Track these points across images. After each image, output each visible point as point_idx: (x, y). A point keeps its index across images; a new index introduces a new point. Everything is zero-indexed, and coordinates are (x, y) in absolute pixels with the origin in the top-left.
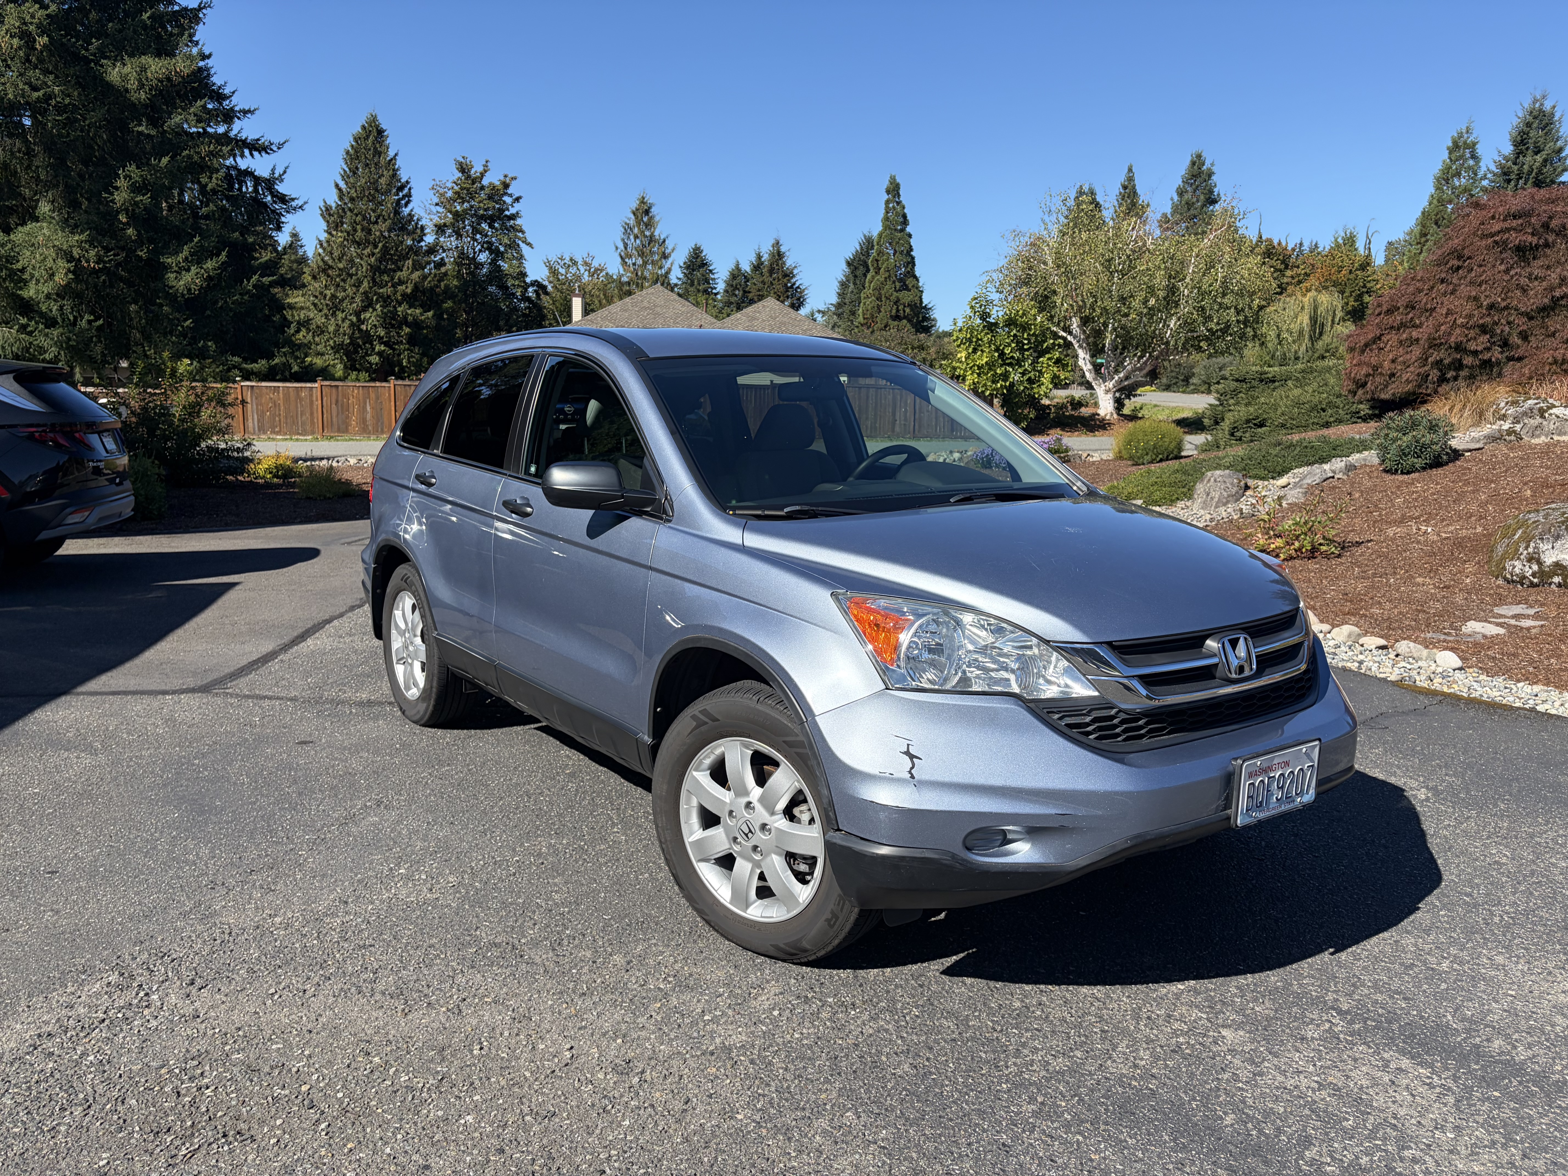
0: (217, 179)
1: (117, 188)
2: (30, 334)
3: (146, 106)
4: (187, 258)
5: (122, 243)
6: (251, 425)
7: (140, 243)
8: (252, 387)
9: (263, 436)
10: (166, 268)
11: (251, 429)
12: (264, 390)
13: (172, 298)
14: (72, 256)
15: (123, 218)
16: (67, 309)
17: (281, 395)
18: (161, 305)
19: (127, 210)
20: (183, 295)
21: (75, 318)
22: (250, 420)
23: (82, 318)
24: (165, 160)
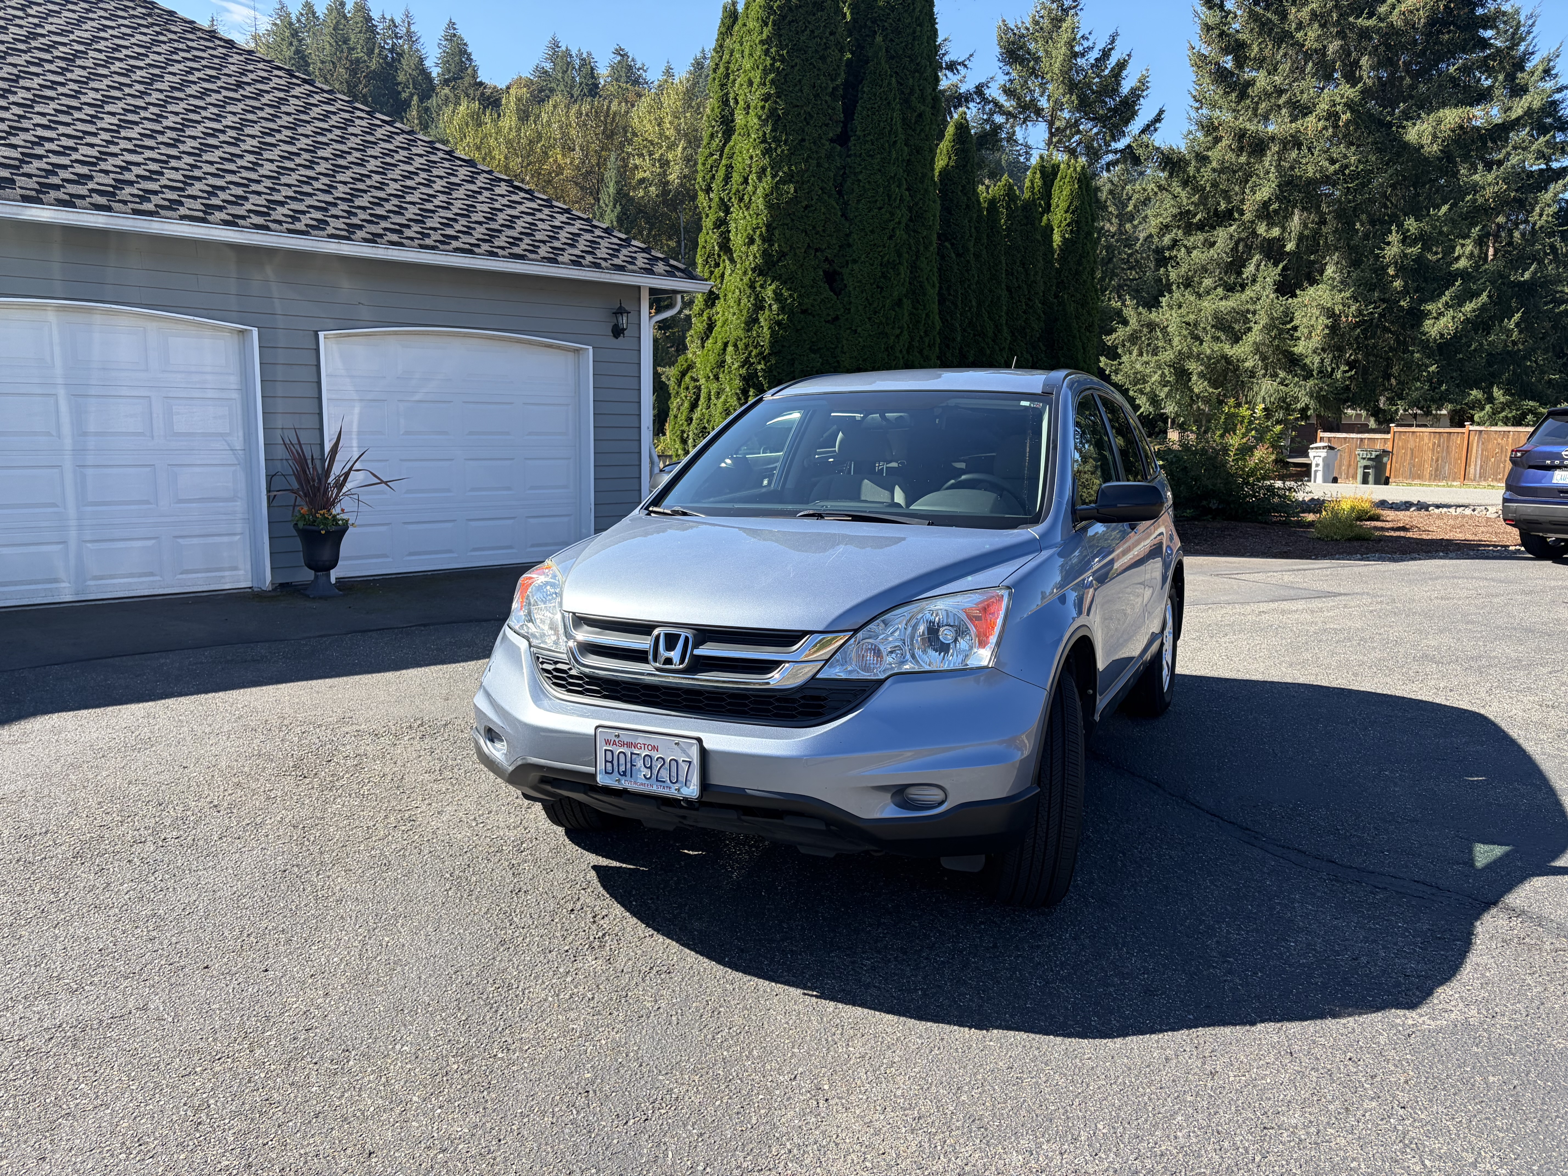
0: (1548, 215)
1: (1388, 244)
2: (1287, 385)
3: (1440, 159)
4: (1447, 303)
5: (1387, 296)
6: (1472, 471)
7: (1405, 292)
8: (1481, 431)
9: (1483, 483)
10: (1425, 315)
11: (1472, 476)
12: (1493, 435)
13: (1425, 346)
14: (1334, 313)
15: (1391, 271)
16: (1327, 362)
17: (1510, 440)
18: (1413, 352)
19: (1396, 263)
20: (1435, 340)
21: (1333, 369)
22: (1472, 467)
23: (1338, 368)
24: (1445, 208)
